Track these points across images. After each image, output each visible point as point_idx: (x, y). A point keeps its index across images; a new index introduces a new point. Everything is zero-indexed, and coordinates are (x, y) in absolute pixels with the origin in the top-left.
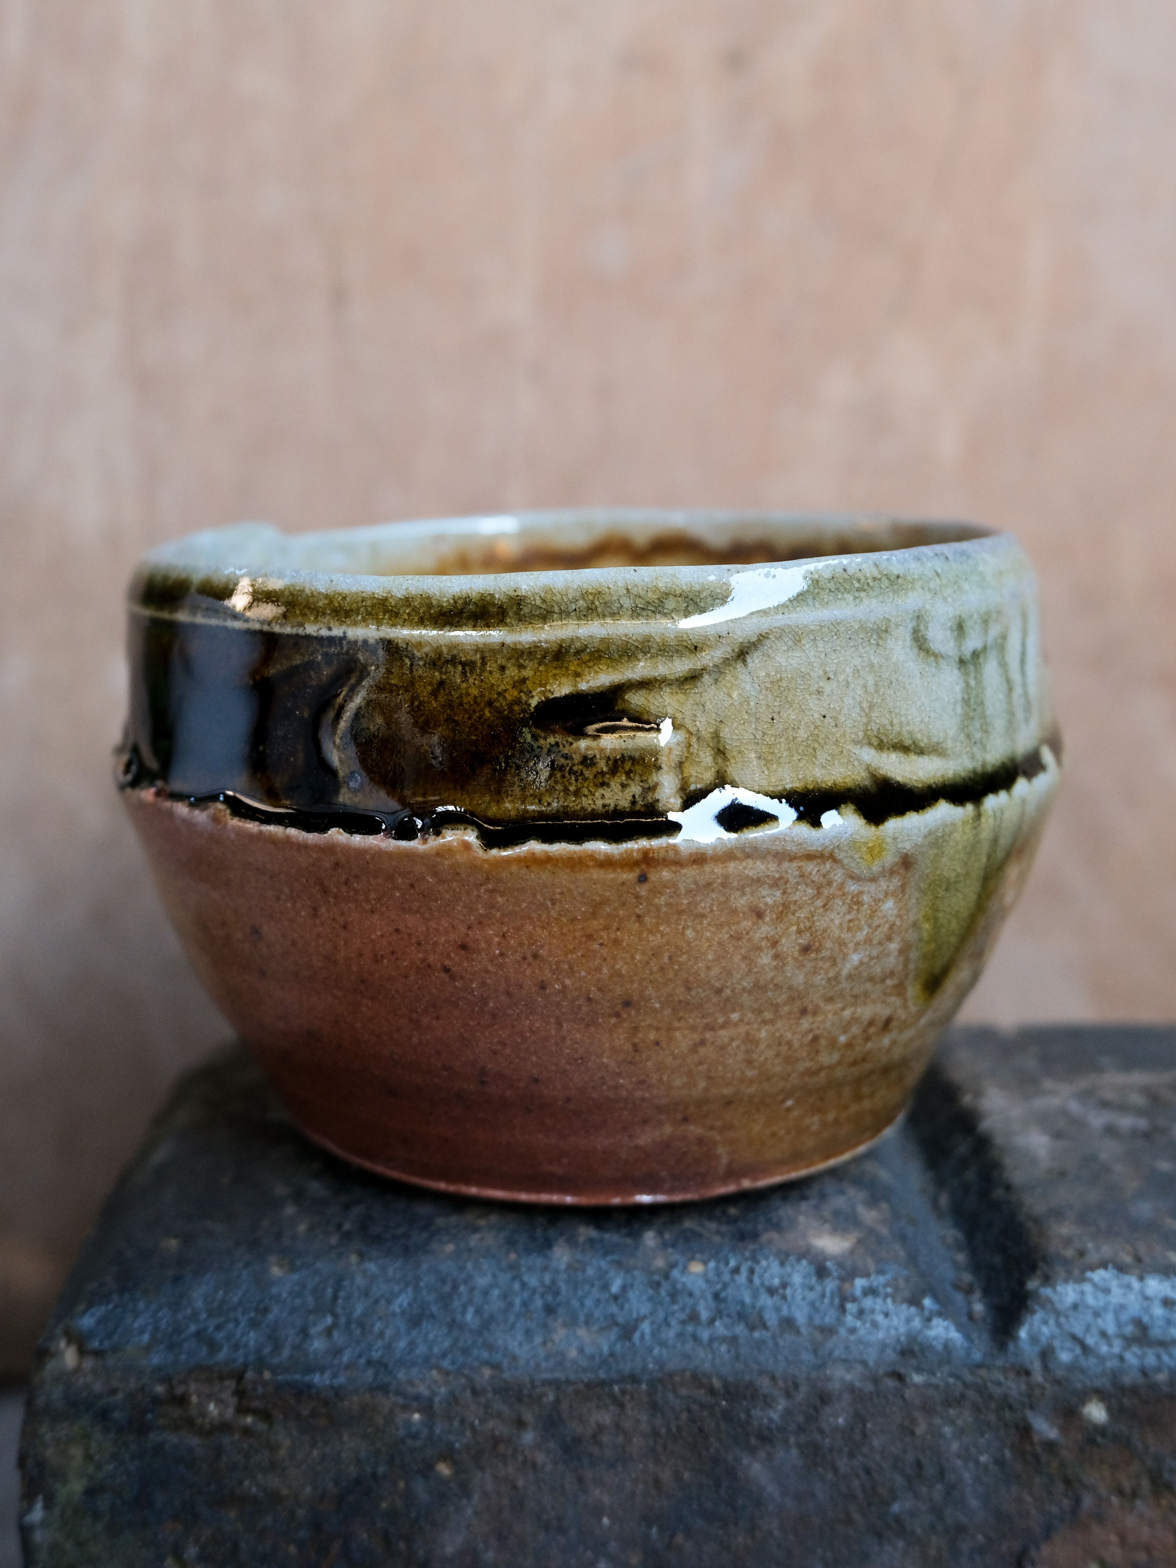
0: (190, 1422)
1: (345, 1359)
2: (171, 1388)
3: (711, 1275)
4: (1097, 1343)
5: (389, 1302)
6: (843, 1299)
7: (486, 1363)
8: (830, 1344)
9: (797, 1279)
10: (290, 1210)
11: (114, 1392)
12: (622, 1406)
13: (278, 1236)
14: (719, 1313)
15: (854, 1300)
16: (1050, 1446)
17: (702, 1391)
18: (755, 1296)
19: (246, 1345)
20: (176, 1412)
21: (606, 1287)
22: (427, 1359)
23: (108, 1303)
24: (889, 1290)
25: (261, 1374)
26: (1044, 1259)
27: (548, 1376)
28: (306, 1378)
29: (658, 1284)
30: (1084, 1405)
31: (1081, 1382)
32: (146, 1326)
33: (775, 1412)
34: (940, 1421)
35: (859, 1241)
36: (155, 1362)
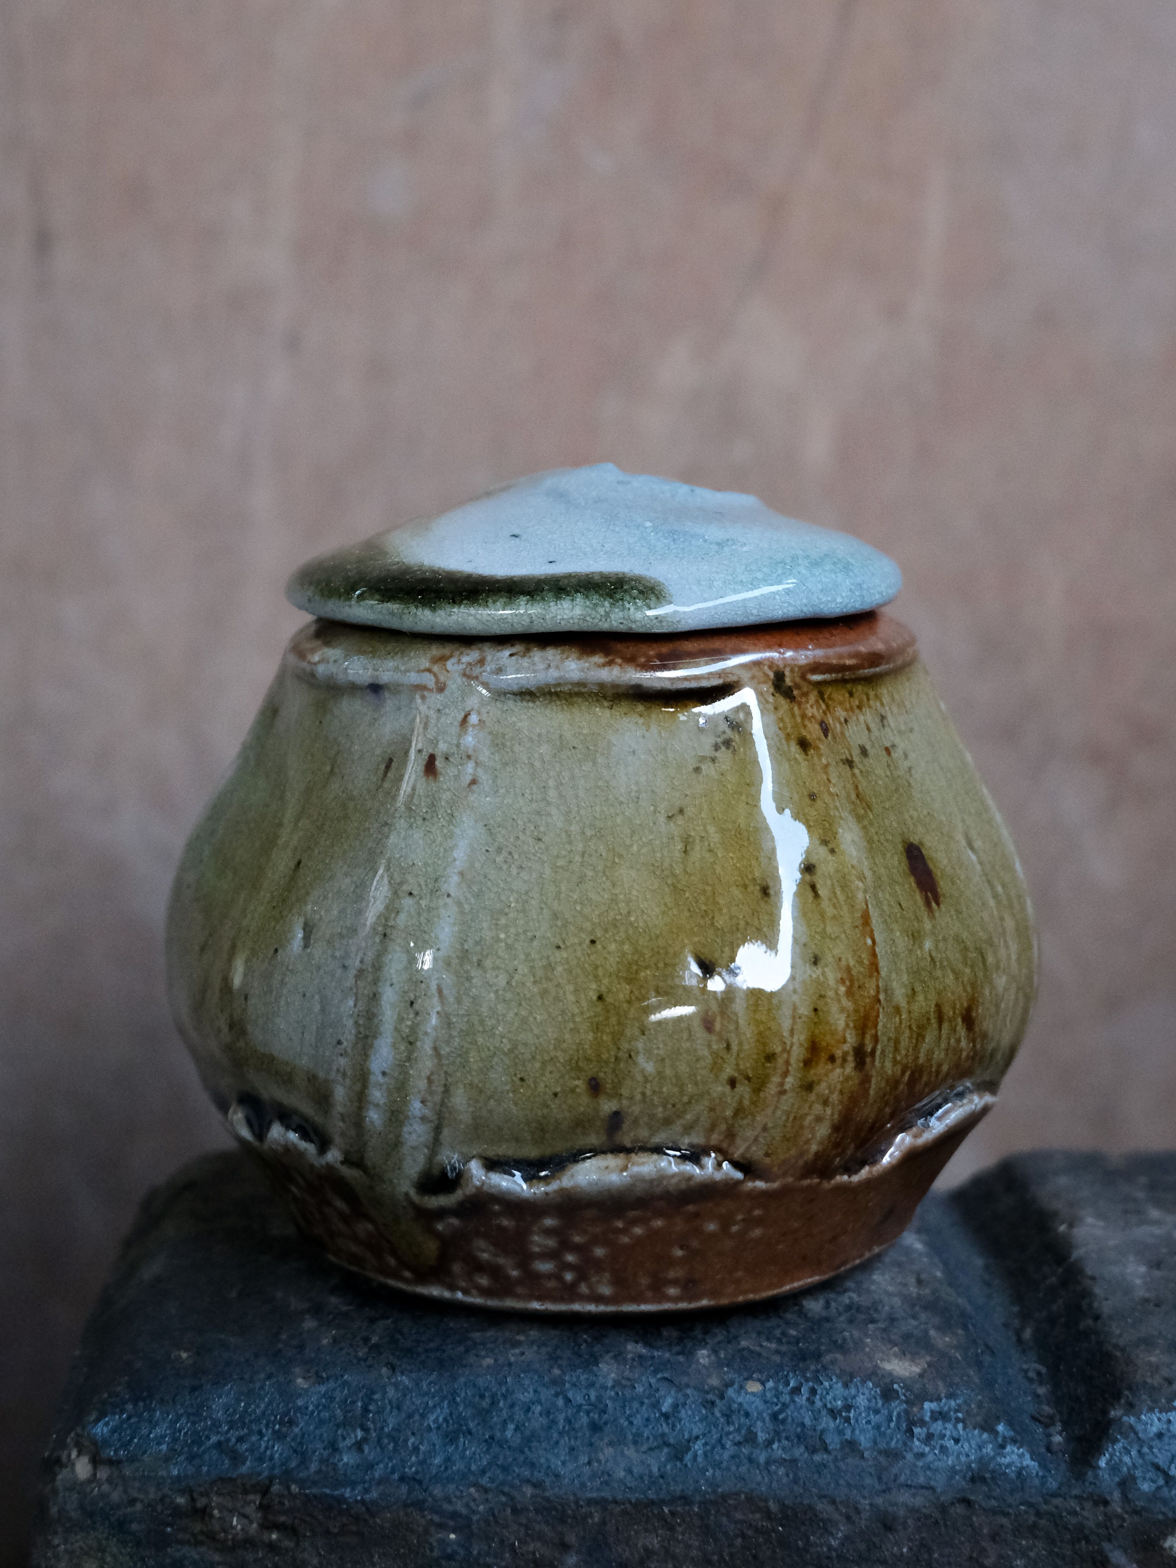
0: (211, 1537)
1: (378, 1473)
2: (193, 1500)
3: (769, 1395)
5: (423, 1416)
6: (911, 1423)
7: (528, 1481)
8: (895, 1470)
9: (862, 1401)
10: (309, 1324)
11: (133, 1501)
12: (672, 1528)
13: (301, 1348)
14: (777, 1435)
15: (922, 1423)
17: (758, 1516)
18: (816, 1418)
19: (271, 1458)
20: (198, 1527)
21: (656, 1405)
22: (464, 1476)
23: (122, 1412)
24: (960, 1415)
25: (288, 1488)
26: (1130, 1388)
27: (595, 1495)
28: (336, 1493)
29: (713, 1403)
30: (1165, 1539)
31: (1164, 1514)
32: (163, 1437)
33: (834, 1539)
34: (1010, 1553)
35: (929, 1365)
36: (175, 1472)
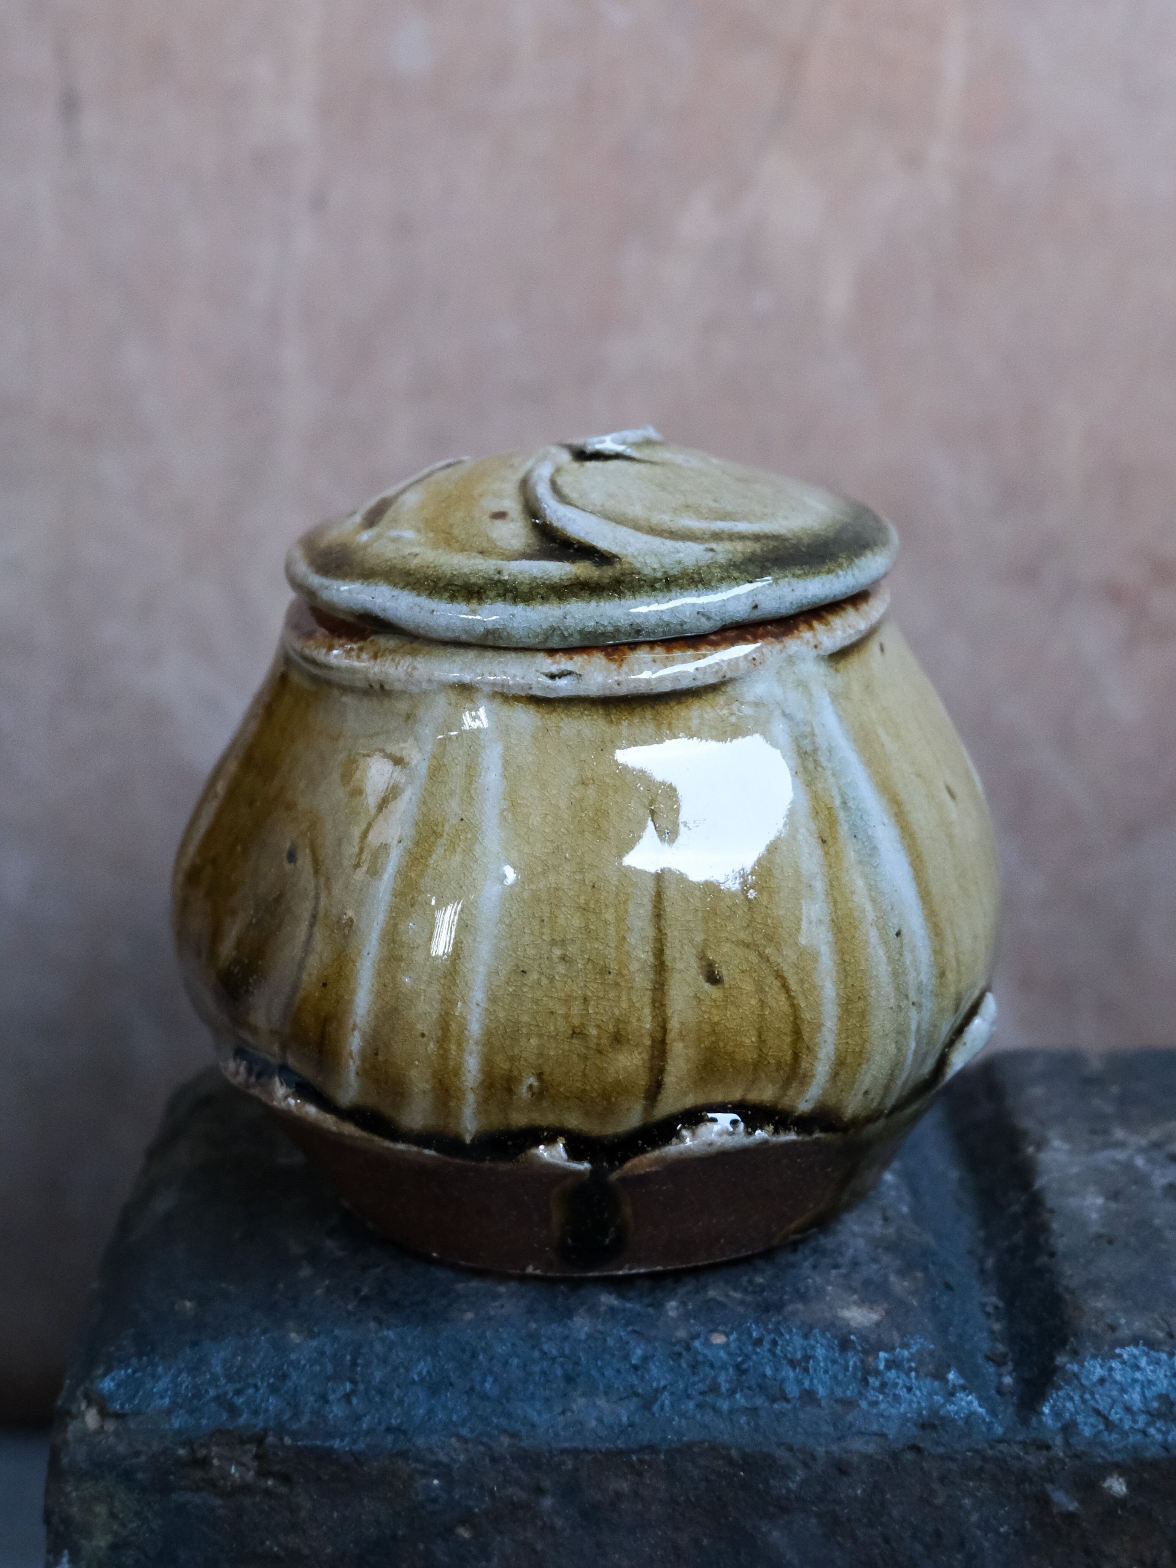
0: (212, 1484)
1: (365, 1425)
2: (193, 1451)
3: (733, 1346)
4: (1121, 1420)
5: (408, 1369)
6: (866, 1372)
7: (504, 1431)
8: (849, 1418)
9: (820, 1352)
10: (306, 1272)
11: (137, 1454)
12: (640, 1474)
13: (295, 1301)
14: (740, 1385)
15: (876, 1372)
16: (1070, 1517)
17: (720, 1462)
18: (777, 1370)
19: (266, 1410)
20: (199, 1474)
21: (626, 1357)
22: (446, 1427)
23: (127, 1366)
24: (913, 1365)
25: (282, 1439)
26: (1075, 1335)
27: (567, 1445)
28: (327, 1444)
29: (680, 1355)
30: (1104, 1479)
31: (1102, 1457)
32: (166, 1390)
33: (793, 1482)
34: (959, 1493)
35: (888, 1313)
36: (177, 1425)
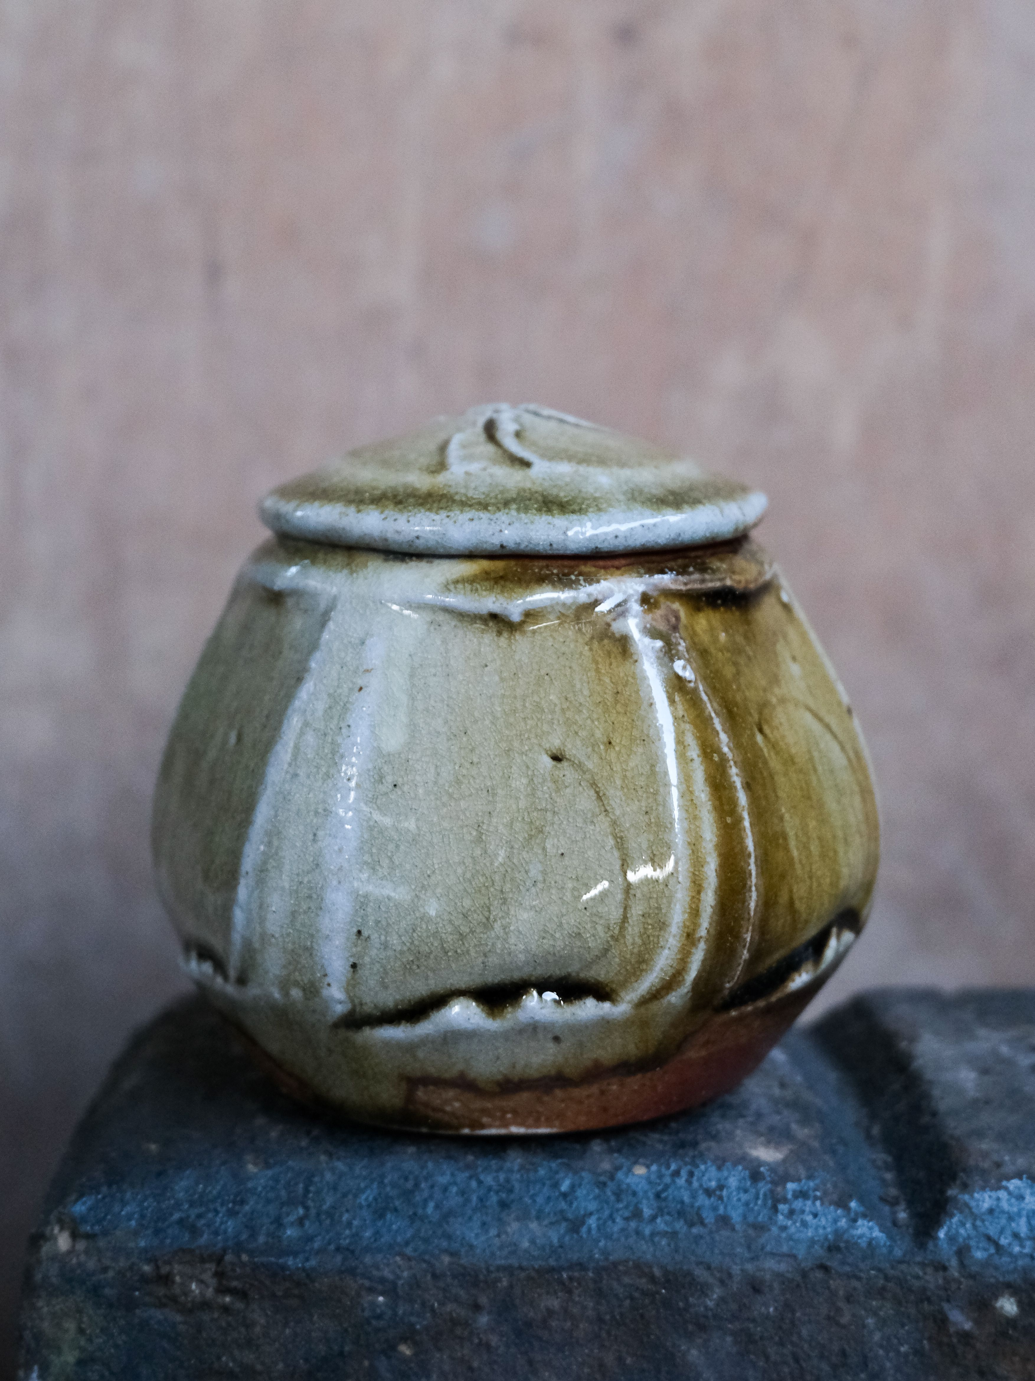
0: (174, 1299)
1: (316, 1245)
2: (158, 1268)
3: (653, 1177)
4: (1010, 1244)
5: (356, 1196)
6: (775, 1201)
7: (446, 1251)
8: (762, 1240)
9: (733, 1182)
10: (260, 1121)
11: (105, 1270)
12: (570, 1292)
13: (253, 1139)
14: (660, 1211)
15: (785, 1200)
16: (966, 1337)
17: (644, 1280)
18: (694, 1196)
19: (225, 1232)
20: (161, 1291)
21: (556, 1185)
22: (391, 1247)
23: (98, 1193)
24: (818, 1194)
25: (239, 1256)
26: (964, 1170)
27: (503, 1262)
28: (281, 1261)
29: (605, 1184)
30: (996, 1298)
31: (995, 1277)
32: (133, 1214)
33: (711, 1300)
34: (863, 1312)
35: (792, 1151)
36: (142, 1244)
